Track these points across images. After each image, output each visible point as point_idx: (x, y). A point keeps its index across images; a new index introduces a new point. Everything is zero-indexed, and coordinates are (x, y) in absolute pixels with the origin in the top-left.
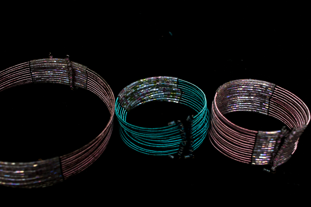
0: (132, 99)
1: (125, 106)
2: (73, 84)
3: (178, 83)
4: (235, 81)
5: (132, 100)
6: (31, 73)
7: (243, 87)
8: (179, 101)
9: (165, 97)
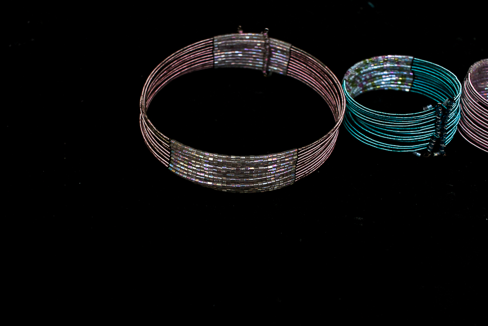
0: (355, 84)
2: (268, 68)
3: (412, 63)
6: (213, 54)
8: (410, 89)
9: (391, 84)
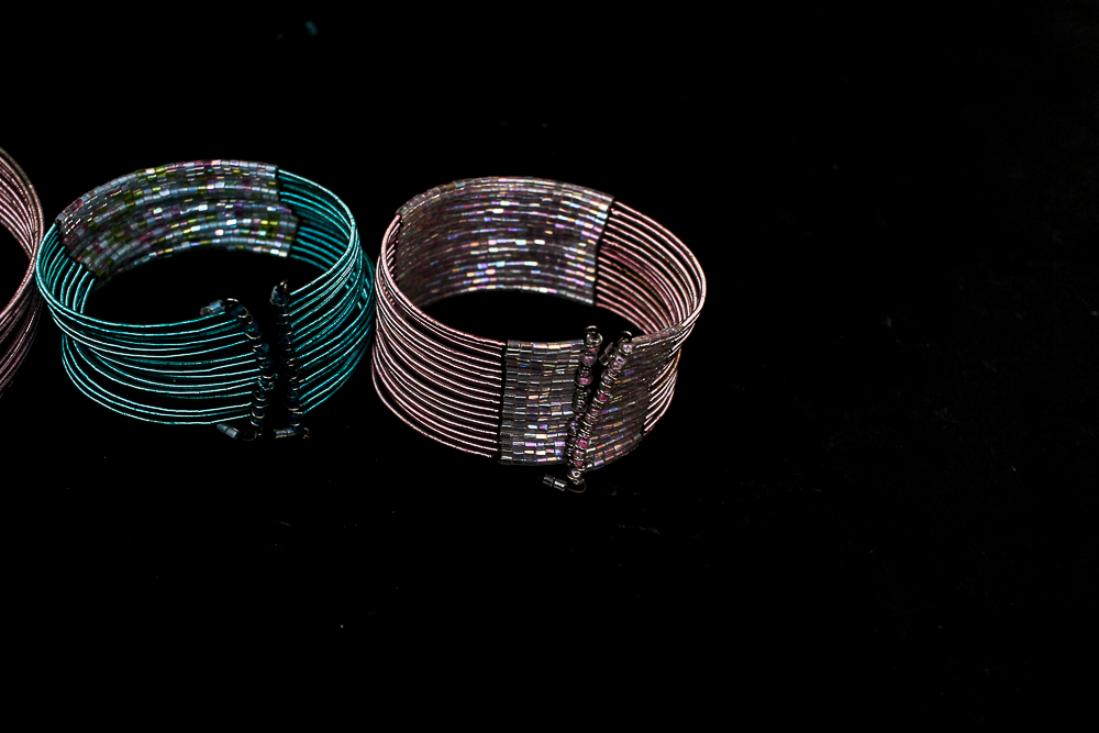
0: (119, 235)
1: (87, 260)
3: (280, 184)
4: (473, 181)
5: (116, 240)
7: (504, 203)
8: (291, 251)
9: (242, 235)
